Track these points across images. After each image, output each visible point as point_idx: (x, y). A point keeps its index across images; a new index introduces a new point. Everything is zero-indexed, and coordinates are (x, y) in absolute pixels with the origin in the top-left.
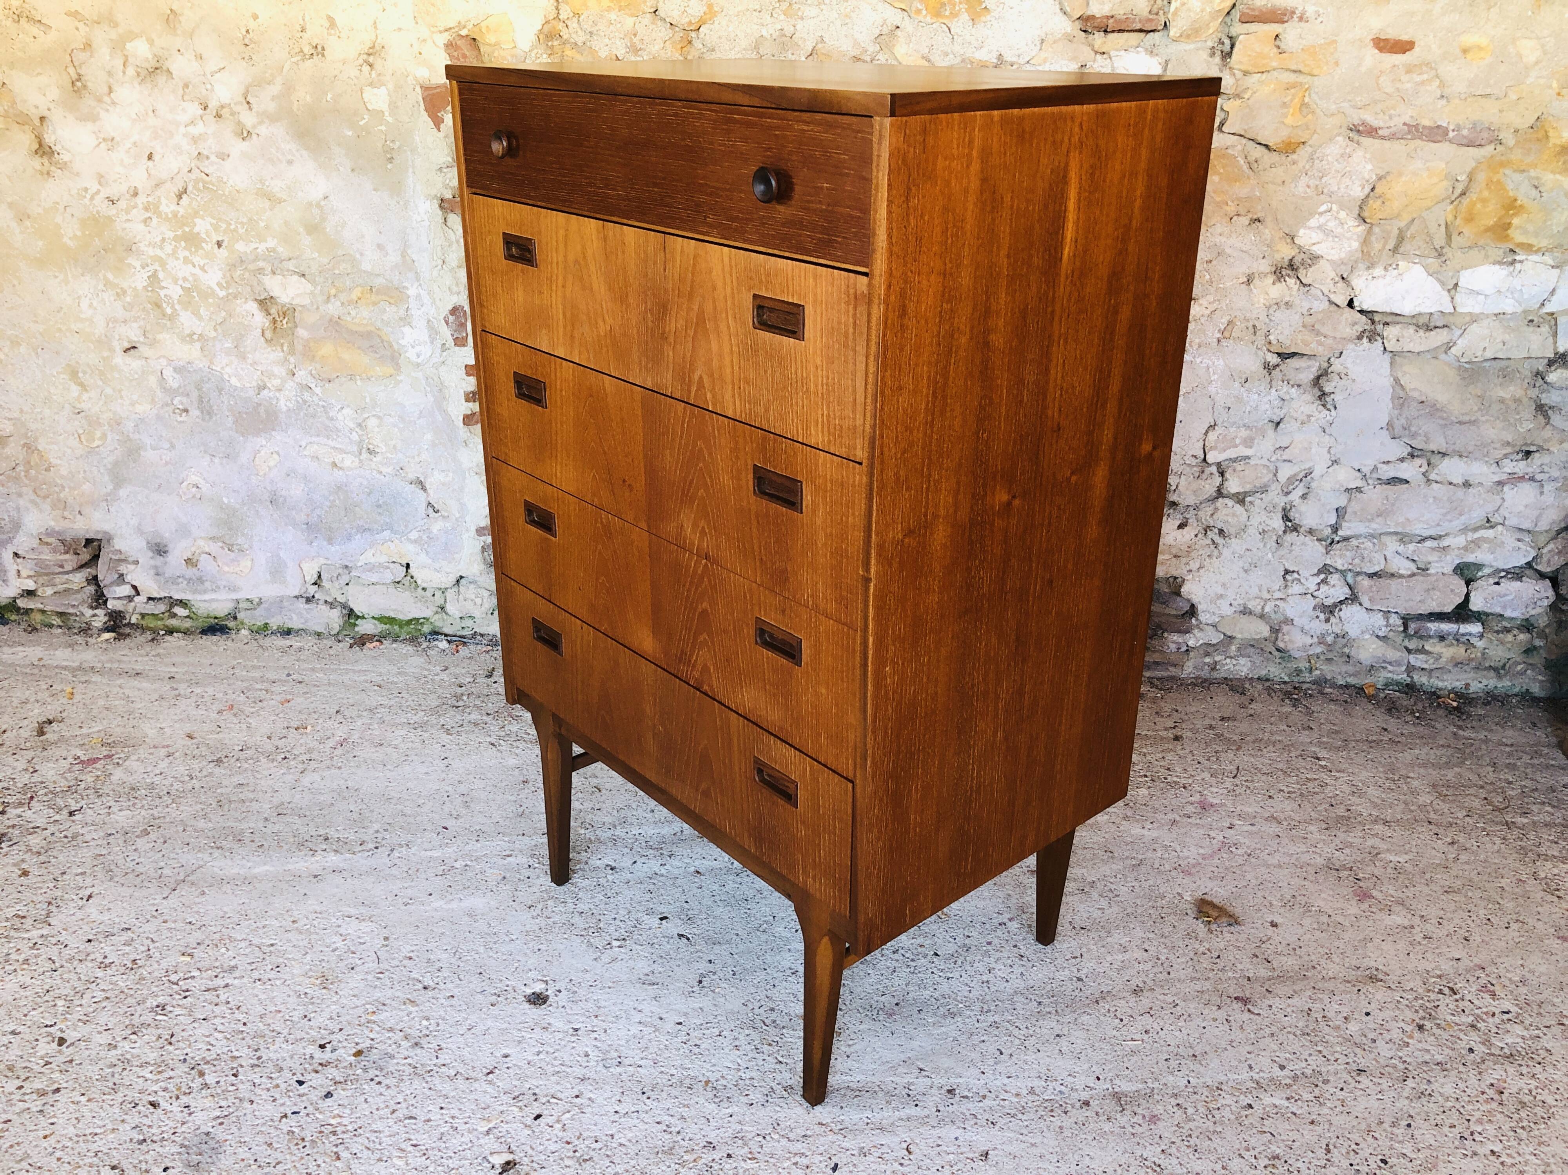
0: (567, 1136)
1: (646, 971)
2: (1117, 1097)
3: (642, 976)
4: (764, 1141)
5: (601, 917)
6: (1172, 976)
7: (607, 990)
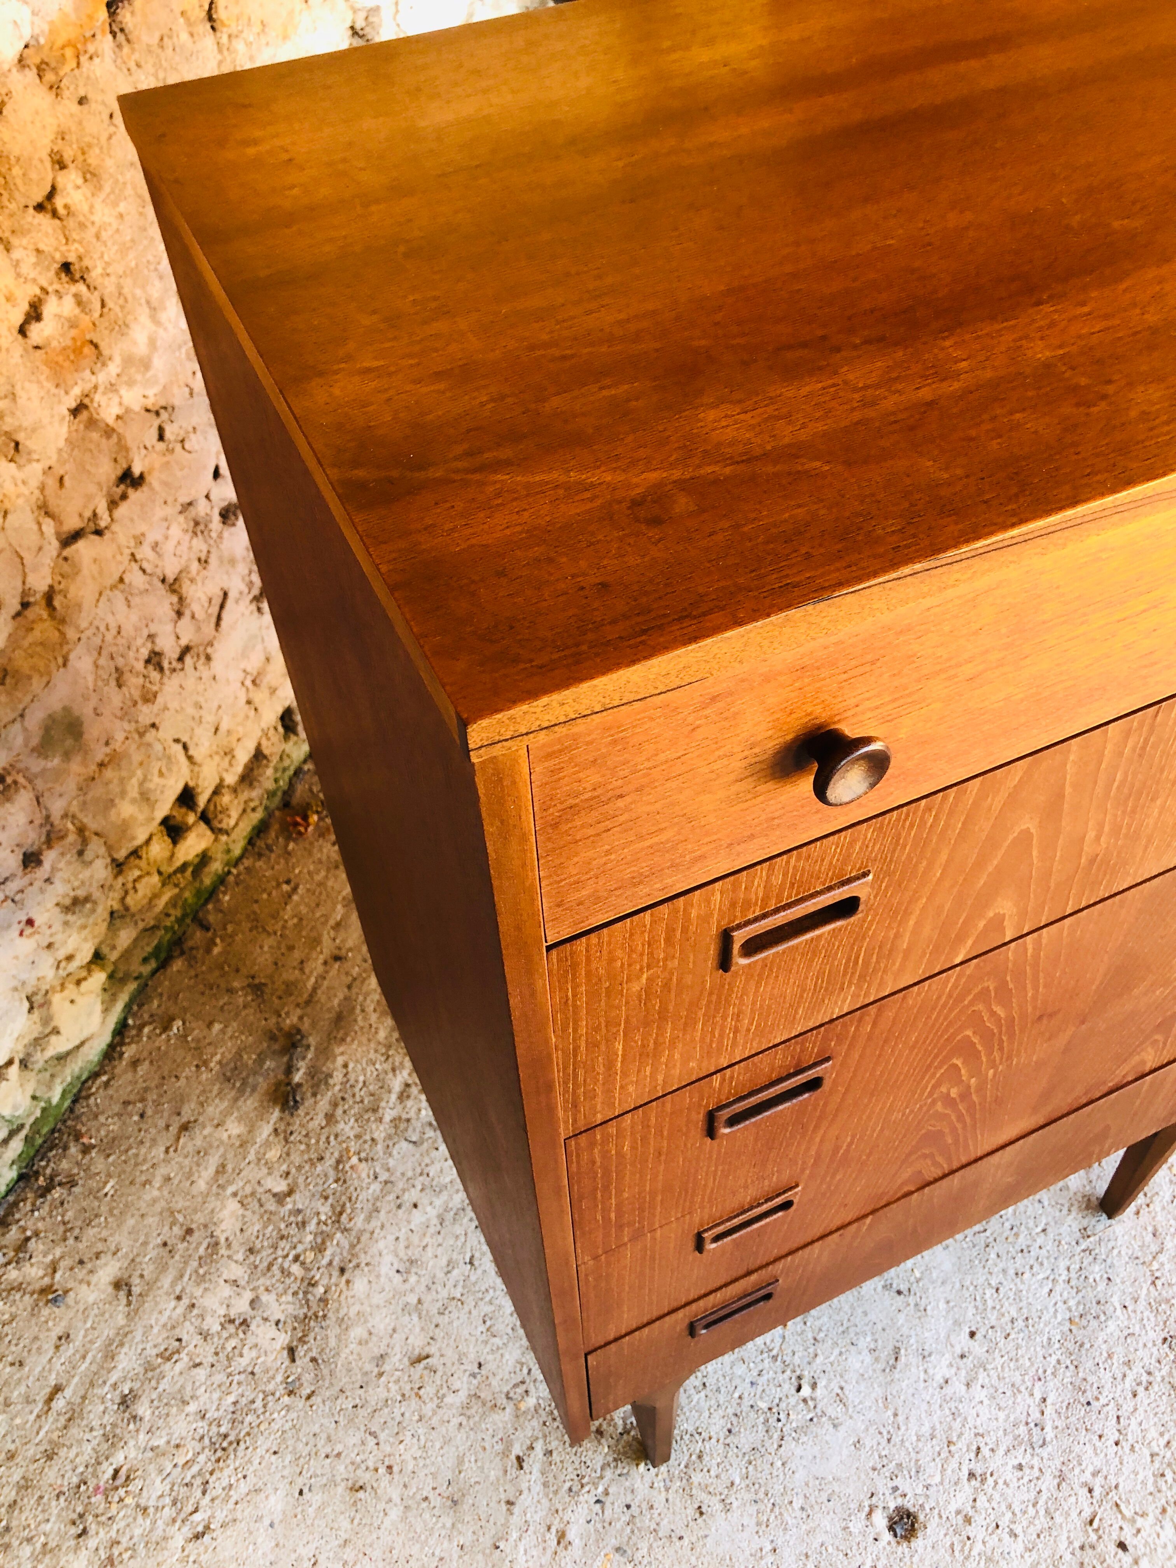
0: (1153, 1511)
1: (868, 1359)
3: (880, 1366)
5: (746, 1403)
7: (901, 1419)
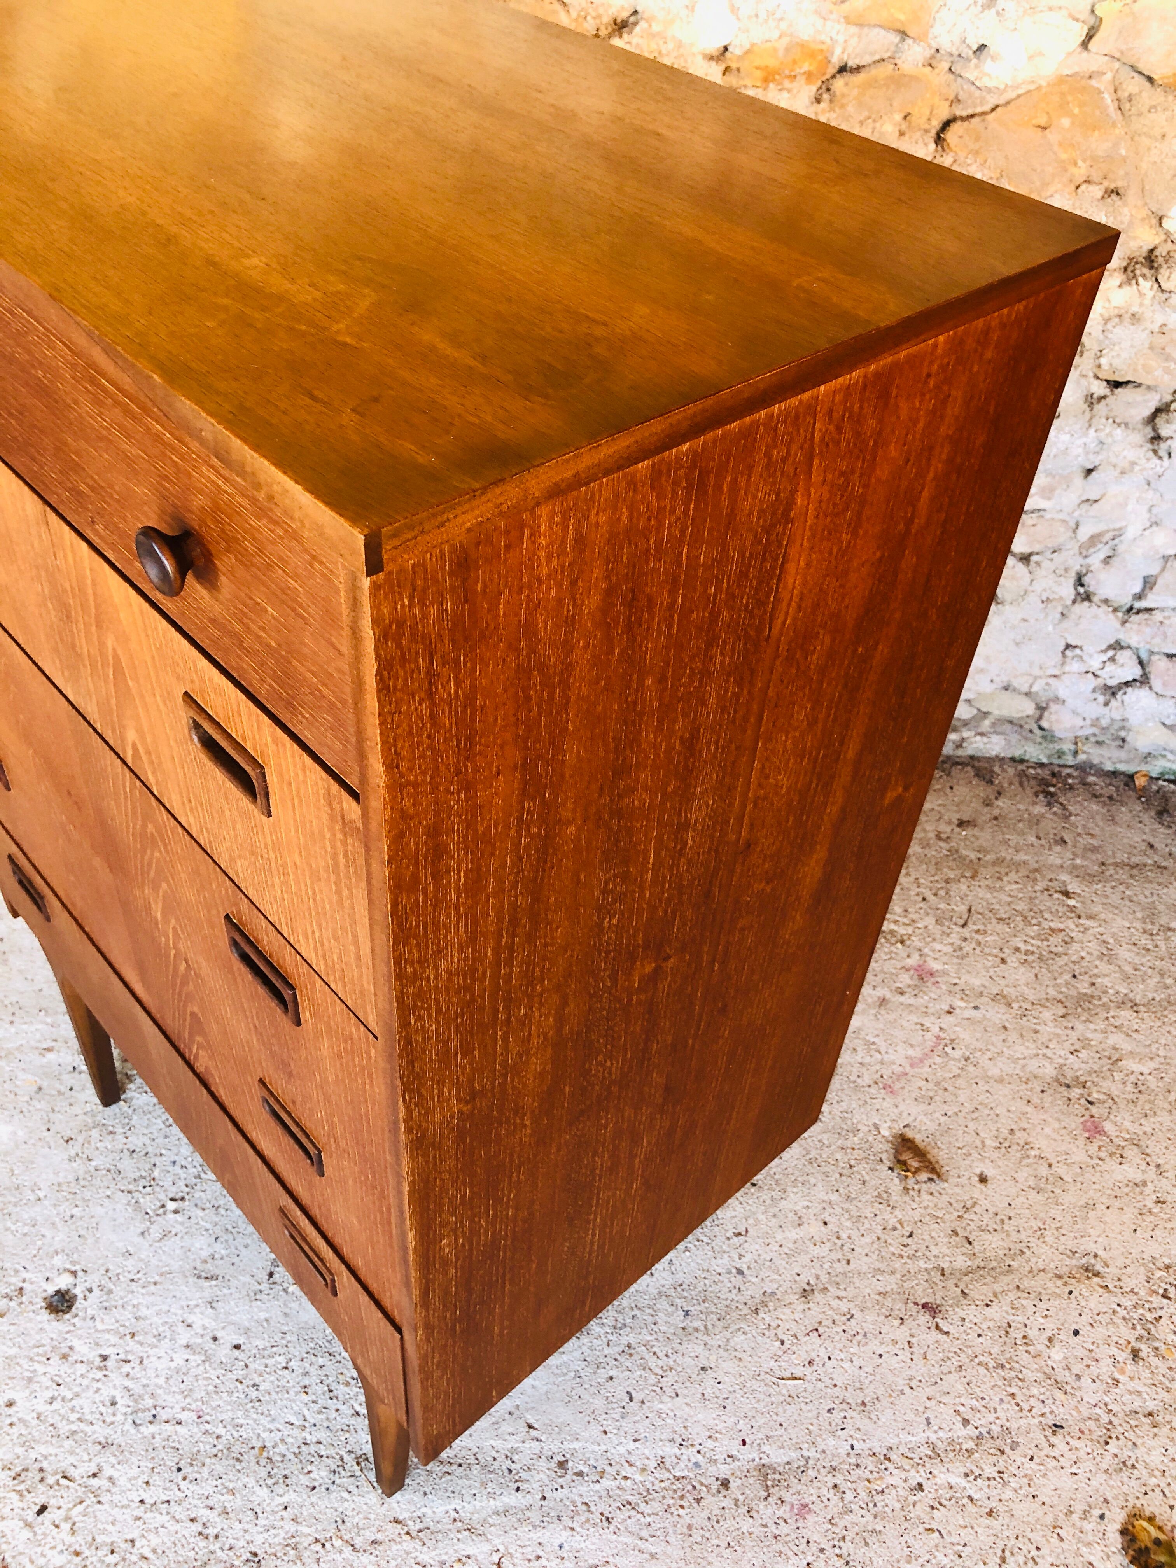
0: (79, 1541)
1: (205, 1254)
2: (764, 1471)
3: (199, 1265)
4: (322, 1551)
5: (158, 1160)
6: (852, 1265)
7: (152, 1288)
